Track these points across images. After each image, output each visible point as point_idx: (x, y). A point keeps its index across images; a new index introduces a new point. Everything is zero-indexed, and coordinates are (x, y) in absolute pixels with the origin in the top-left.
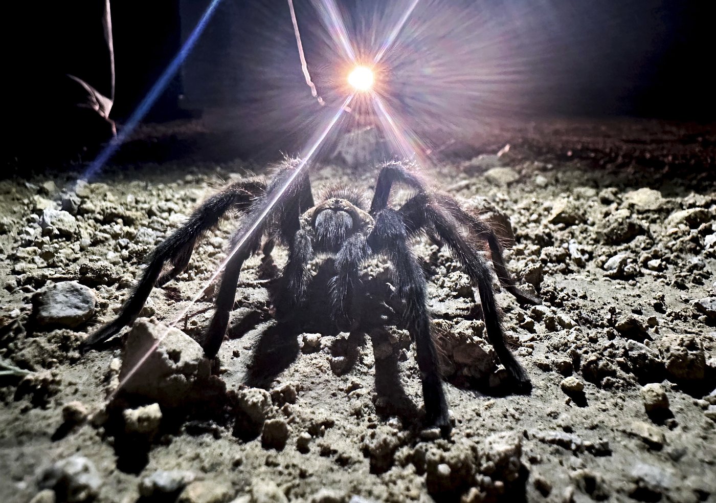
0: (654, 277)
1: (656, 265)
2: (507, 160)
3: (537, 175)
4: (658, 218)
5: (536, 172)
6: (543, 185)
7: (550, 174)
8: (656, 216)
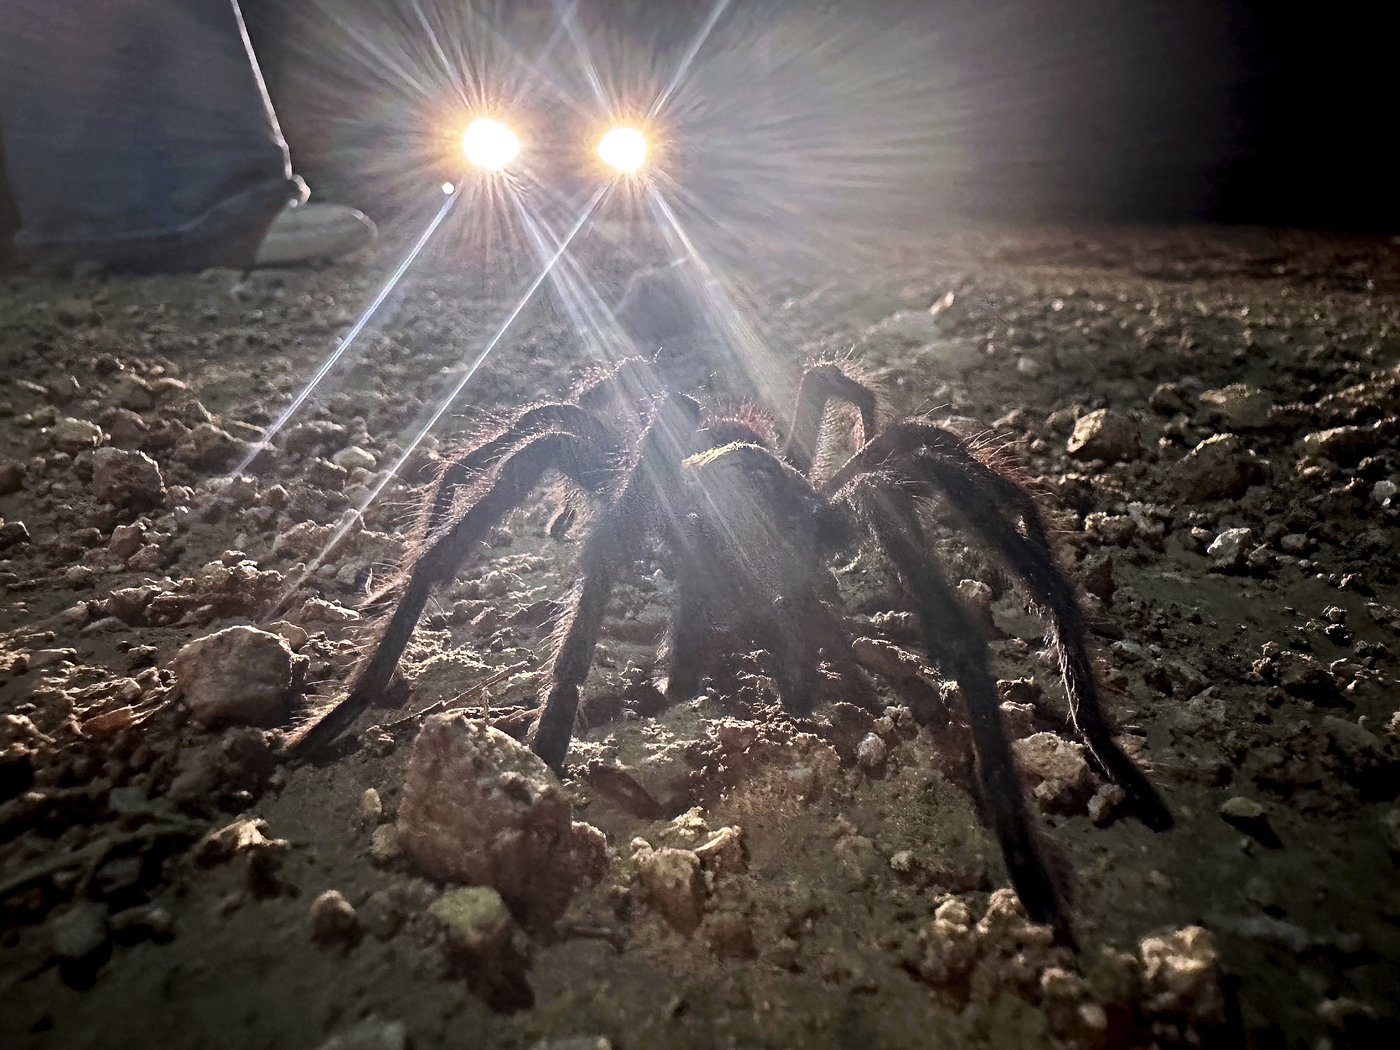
0: (1304, 570)
1: (1300, 545)
2: (951, 323)
3: (1018, 355)
4: (1272, 445)
5: (1016, 349)
6: (1033, 374)
7: (1041, 351)
8: (1268, 440)
